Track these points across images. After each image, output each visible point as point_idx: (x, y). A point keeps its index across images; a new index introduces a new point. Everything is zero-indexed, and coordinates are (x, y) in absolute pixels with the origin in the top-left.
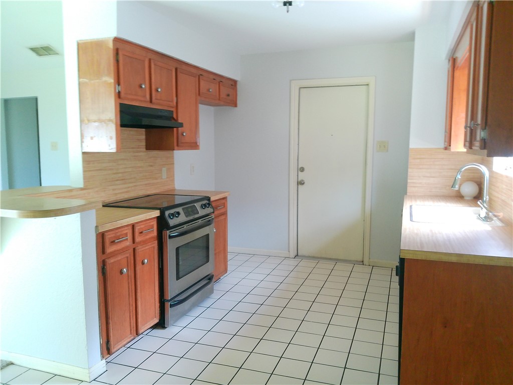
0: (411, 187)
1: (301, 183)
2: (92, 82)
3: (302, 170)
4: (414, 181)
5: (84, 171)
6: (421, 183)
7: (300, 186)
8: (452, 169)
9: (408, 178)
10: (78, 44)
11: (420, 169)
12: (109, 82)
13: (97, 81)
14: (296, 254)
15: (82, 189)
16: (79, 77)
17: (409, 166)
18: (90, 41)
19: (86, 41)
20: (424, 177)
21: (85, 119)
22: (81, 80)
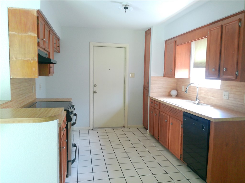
0: (152, 92)
1: (95, 92)
2: (20, 34)
3: (95, 86)
4: (153, 90)
5: (11, 90)
6: (155, 91)
7: (94, 94)
8: (166, 85)
9: (151, 89)
10: (8, 9)
11: (155, 85)
12: (34, 36)
13: (24, 34)
14: (93, 127)
15: (11, 101)
16: (9, 30)
17: (151, 84)
18: (19, 9)
19: (15, 9)
20: (157, 88)
21: (14, 57)
22: (10, 32)
